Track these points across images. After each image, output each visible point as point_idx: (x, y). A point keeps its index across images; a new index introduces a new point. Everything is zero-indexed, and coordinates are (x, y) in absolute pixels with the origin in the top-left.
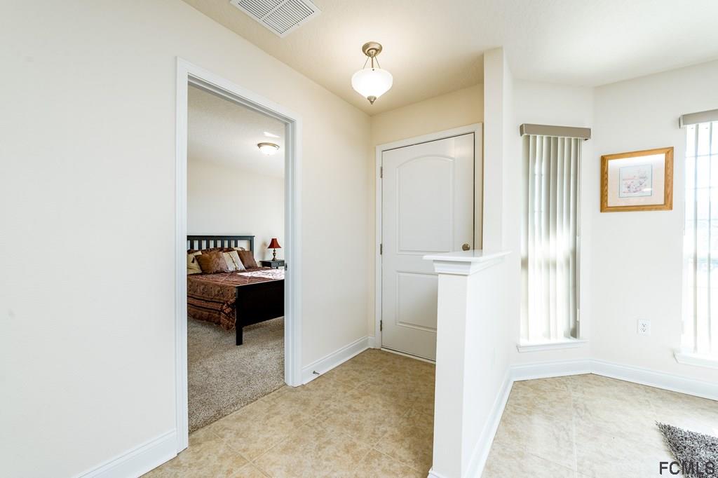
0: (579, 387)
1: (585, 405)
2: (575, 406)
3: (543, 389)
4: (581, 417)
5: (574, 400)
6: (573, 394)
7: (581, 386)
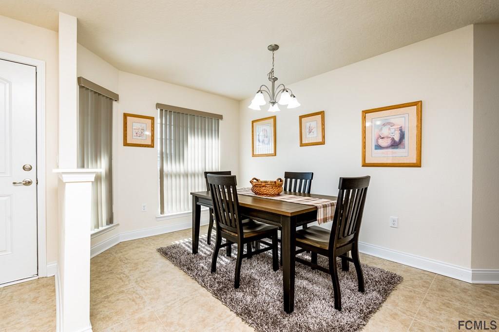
0: (118, 251)
1: (125, 258)
2: (120, 261)
3: (99, 261)
4: (126, 264)
5: (119, 258)
6: (117, 256)
7: (119, 250)
